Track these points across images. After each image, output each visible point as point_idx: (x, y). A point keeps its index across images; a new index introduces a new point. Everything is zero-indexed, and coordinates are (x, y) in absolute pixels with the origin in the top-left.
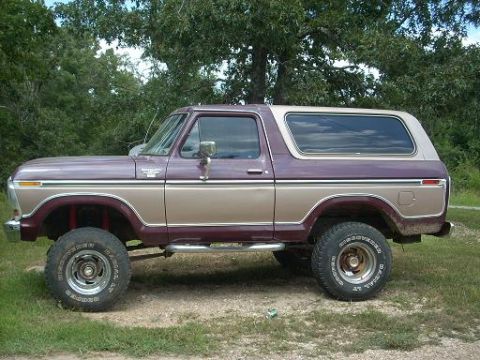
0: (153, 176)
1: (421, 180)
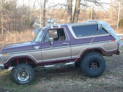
0: (38, 48)
1: (110, 41)
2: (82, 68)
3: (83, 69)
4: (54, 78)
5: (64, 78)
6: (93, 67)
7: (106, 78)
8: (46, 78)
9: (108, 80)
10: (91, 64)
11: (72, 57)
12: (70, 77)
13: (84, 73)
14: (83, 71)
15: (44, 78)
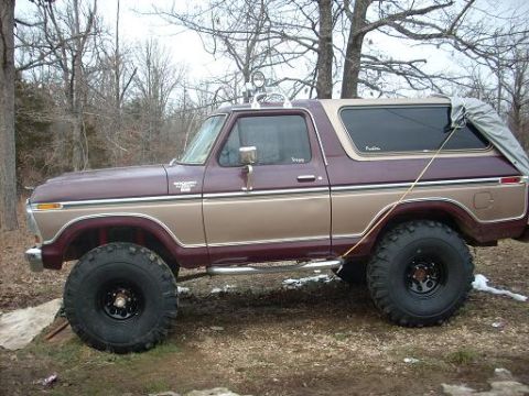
0: (188, 190)
1: (500, 179)
2: (374, 285)
3: (376, 289)
4: (255, 329)
5: (298, 328)
6: (418, 283)
7: (478, 328)
8: (221, 328)
9: (484, 335)
10: (410, 270)
11: (334, 236)
12: (321, 326)
13: (383, 307)
14: (379, 299)
15: (215, 328)
